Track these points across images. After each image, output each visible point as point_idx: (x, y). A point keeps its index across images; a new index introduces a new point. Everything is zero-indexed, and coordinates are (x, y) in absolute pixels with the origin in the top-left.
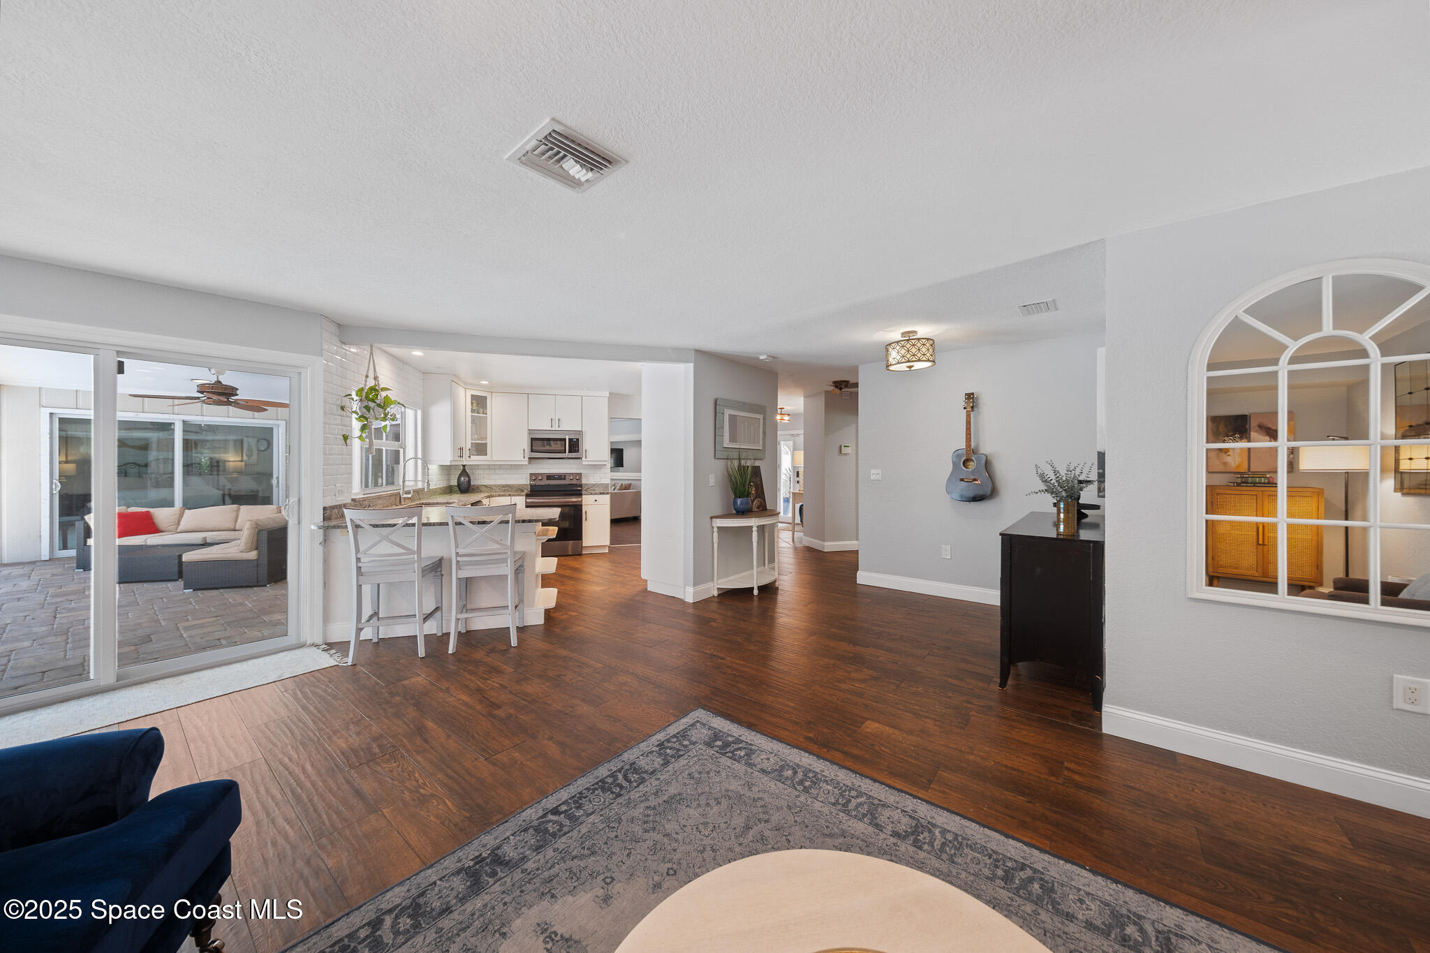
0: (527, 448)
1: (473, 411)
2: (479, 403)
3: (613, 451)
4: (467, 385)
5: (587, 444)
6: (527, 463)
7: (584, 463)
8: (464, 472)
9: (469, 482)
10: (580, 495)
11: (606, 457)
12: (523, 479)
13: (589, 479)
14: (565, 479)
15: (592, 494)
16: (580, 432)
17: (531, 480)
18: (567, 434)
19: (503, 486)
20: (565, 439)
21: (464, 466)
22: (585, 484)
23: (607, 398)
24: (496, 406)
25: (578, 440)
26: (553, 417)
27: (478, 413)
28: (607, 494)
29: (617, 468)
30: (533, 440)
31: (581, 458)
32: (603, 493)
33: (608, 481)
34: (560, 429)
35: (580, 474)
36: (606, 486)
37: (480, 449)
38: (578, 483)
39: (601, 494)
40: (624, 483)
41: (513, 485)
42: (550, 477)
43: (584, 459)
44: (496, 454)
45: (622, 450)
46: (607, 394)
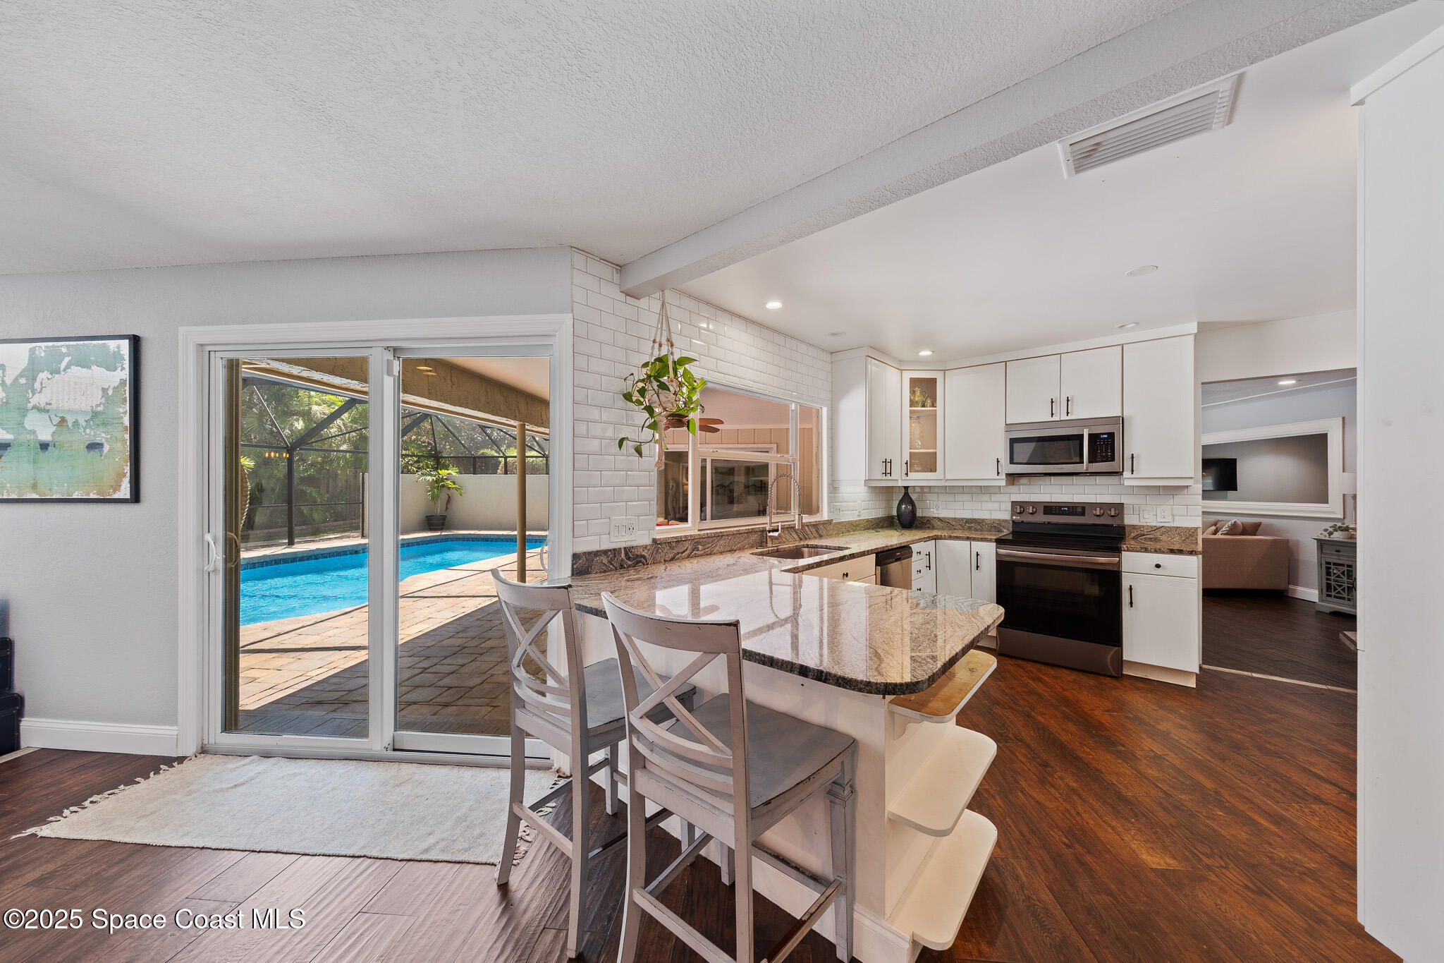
0: (1004, 455)
1: (912, 404)
2: (925, 389)
3: (1207, 464)
4: (901, 365)
5: (1134, 443)
6: (1003, 483)
7: (1127, 483)
8: (906, 498)
9: (913, 512)
10: (1117, 551)
11: (1189, 468)
12: (998, 510)
13: (1142, 515)
14: (1083, 513)
15: (1146, 550)
16: (1120, 421)
17: (1013, 513)
18: (1086, 426)
19: (968, 521)
20: (1082, 436)
21: (906, 488)
22: (1134, 527)
23: (1192, 338)
24: (951, 390)
25: (1111, 435)
26: (1055, 396)
27: (923, 406)
28: (1191, 553)
29: (1224, 492)
30: (1013, 441)
31: (1118, 474)
32: (1180, 552)
33: (1197, 522)
34: (1070, 417)
35: (1120, 507)
36: (1192, 532)
37: (928, 462)
38: (1115, 523)
39: (1172, 551)
40: (1240, 520)
41: (983, 520)
42: (1050, 509)
43: (1127, 474)
44: (951, 470)
45: (1235, 461)
46: (1193, 328)
